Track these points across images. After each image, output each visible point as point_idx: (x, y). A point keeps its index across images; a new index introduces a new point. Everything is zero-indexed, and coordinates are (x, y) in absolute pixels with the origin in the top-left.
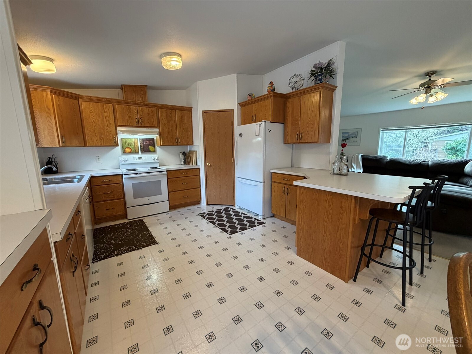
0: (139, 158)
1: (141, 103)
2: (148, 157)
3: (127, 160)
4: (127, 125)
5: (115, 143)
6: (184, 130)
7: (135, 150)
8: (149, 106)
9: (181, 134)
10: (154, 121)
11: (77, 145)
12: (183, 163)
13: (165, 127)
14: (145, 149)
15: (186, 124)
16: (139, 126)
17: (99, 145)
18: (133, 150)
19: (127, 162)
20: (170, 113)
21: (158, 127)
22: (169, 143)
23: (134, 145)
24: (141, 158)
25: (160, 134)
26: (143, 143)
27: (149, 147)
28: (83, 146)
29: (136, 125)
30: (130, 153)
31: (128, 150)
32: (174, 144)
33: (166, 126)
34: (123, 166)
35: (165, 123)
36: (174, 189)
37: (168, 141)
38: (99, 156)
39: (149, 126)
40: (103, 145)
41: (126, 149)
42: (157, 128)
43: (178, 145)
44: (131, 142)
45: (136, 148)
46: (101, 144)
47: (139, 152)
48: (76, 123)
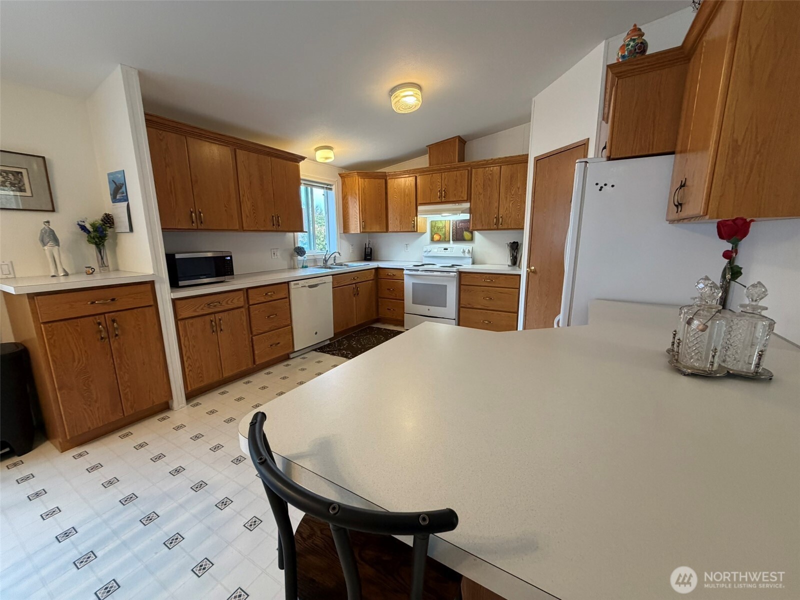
0: (445, 249)
1: (447, 167)
2: (456, 248)
3: (430, 251)
4: (427, 202)
5: (414, 227)
6: (512, 202)
7: (445, 238)
8: (459, 169)
9: (507, 209)
10: (462, 192)
11: (378, 231)
12: (509, 263)
13: (479, 200)
14: (458, 235)
15: (519, 188)
16: (442, 202)
17: (399, 230)
18: (442, 236)
19: (430, 254)
20: (491, 173)
21: (469, 199)
22: (483, 225)
23: (444, 230)
24: (447, 249)
25: (470, 211)
26: (456, 227)
27: (463, 232)
28: (385, 232)
29: (438, 200)
30: (439, 241)
31: (436, 237)
32: (492, 228)
33: (482, 197)
34: (427, 258)
35: (479, 192)
36: (469, 304)
37: (482, 222)
38: (407, 243)
39: (455, 200)
40: (402, 230)
41: (435, 236)
42: (466, 202)
43: (498, 229)
44: (441, 225)
45: (447, 234)
46: (400, 229)
47: (450, 241)
48: (380, 206)
